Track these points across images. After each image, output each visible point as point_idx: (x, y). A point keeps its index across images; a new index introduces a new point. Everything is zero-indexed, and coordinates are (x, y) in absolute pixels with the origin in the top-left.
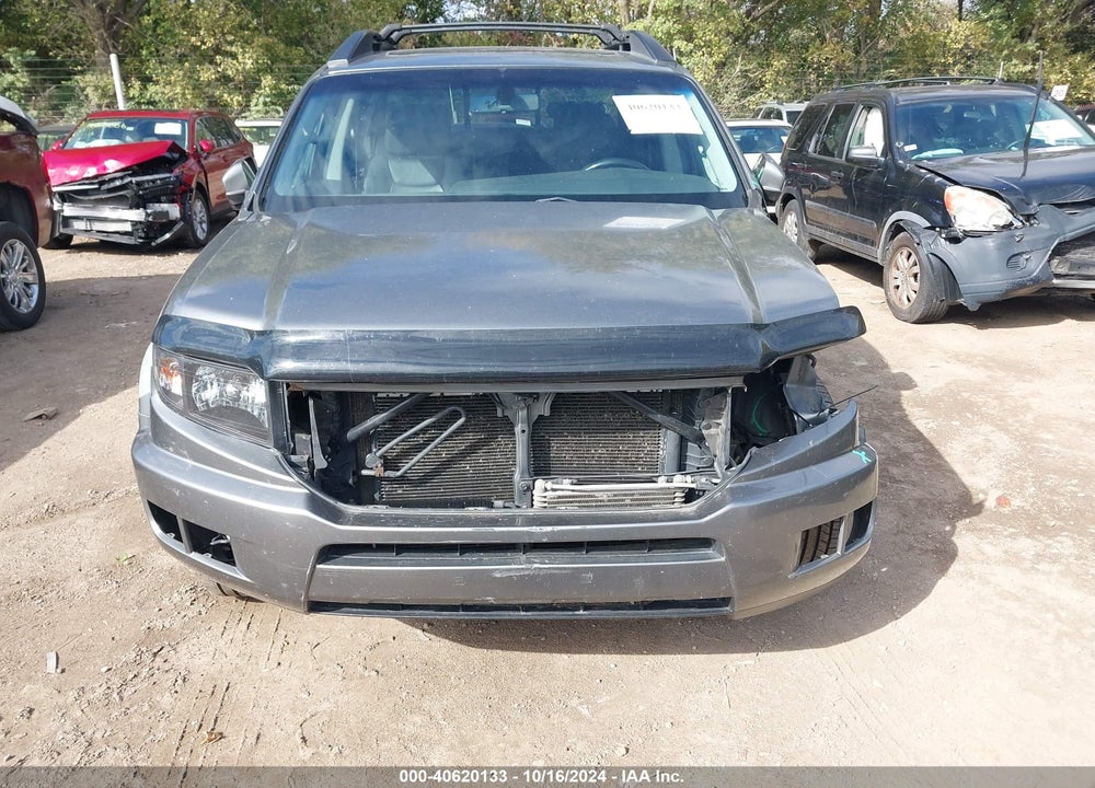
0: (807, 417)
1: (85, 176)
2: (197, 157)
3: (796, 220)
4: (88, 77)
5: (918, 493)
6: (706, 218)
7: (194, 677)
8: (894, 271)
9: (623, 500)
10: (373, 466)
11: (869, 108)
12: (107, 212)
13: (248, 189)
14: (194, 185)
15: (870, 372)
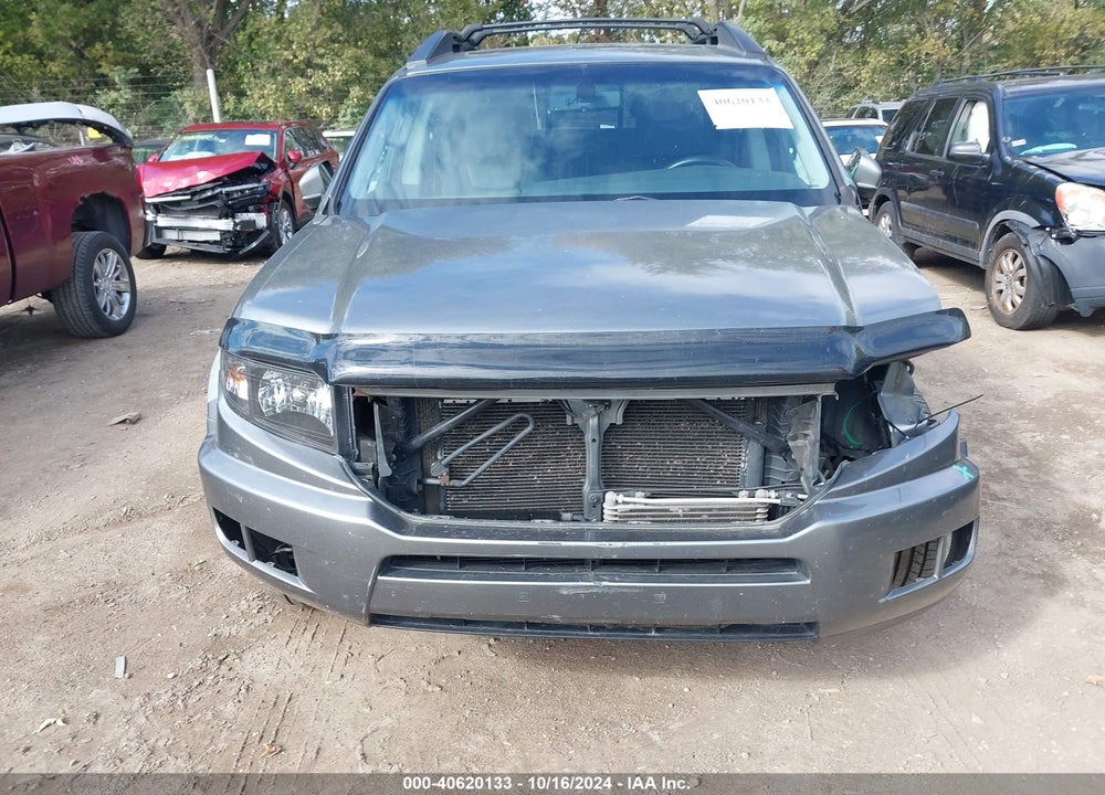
0: (904, 428)
1: (179, 187)
2: (284, 165)
3: (890, 222)
4: (186, 92)
5: (1022, 512)
6: (796, 217)
7: (258, 687)
8: (997, 274)
9: (700, 516)
10: (438, 476)
11: (974, 102)
12: (197, 222)
13: (324, 193)
14: (280, 195)
15: (968, 381)
